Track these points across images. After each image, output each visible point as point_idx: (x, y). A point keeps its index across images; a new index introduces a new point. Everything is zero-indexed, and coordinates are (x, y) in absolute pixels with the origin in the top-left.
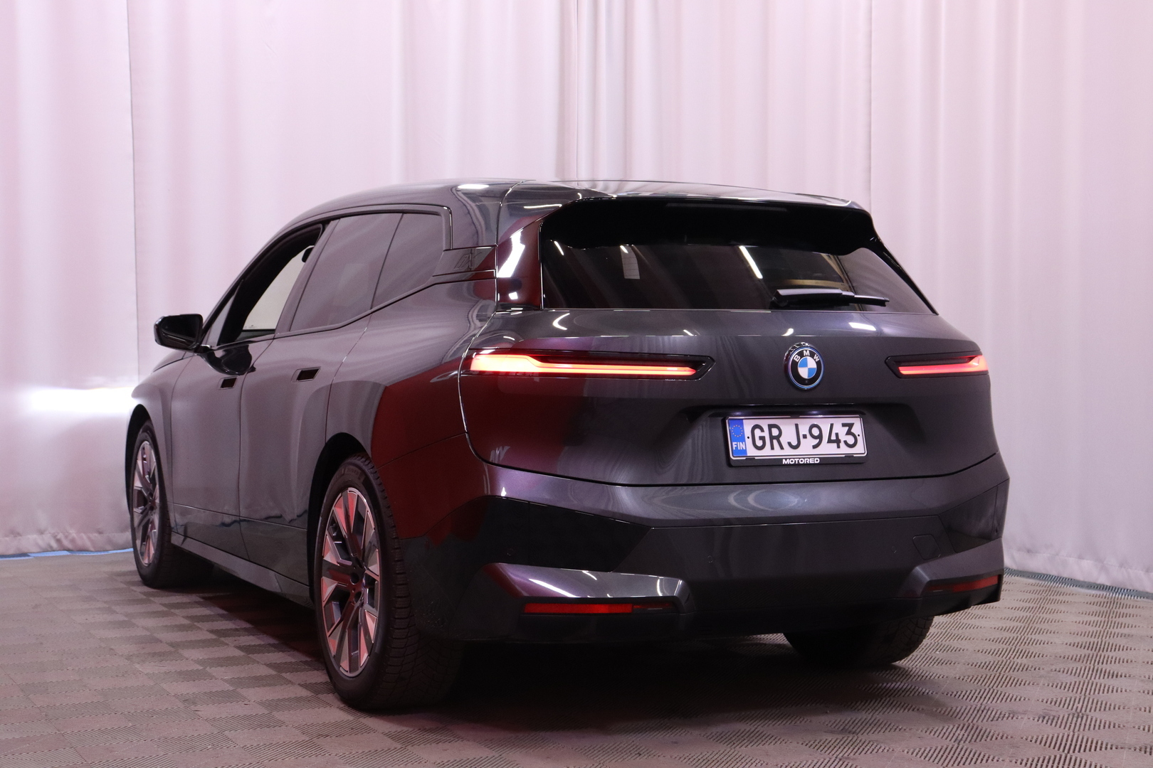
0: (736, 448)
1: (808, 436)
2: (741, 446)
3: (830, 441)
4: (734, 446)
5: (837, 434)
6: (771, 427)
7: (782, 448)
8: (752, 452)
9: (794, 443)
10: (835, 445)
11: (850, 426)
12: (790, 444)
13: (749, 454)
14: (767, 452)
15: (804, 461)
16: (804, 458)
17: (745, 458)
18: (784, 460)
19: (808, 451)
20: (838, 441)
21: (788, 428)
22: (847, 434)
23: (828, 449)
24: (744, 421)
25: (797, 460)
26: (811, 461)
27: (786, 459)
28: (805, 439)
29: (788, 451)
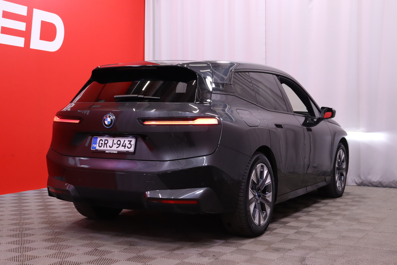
0: (94, 146)
1: (116, 144)
2: (95, 146)
3: (123, 146)
4: (93, 146)
5: (125, 144)
6: (105, 140)
7: (107, 147)
8: (98, 148)
9: (111, 146)
10: (124, 147)
11: (131, 141)
12: (109, 146)
13: (97, 148)
14: (102, 148)
15: (112, 152)
16: (112, 151)
17: (95, 150)
18: (106, 151)
19: (115, 149)
20: (125, 146)
21: (110, 141)
22: (129, 144)
23: (121, 149)
24: (98, 138)
25: (110, 151)
26: (114, 152)
27: (107, 151)
28: (115, 145)
29: (108, 148)
